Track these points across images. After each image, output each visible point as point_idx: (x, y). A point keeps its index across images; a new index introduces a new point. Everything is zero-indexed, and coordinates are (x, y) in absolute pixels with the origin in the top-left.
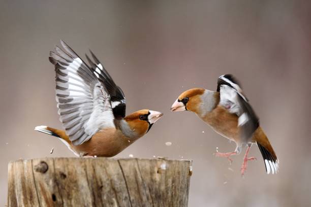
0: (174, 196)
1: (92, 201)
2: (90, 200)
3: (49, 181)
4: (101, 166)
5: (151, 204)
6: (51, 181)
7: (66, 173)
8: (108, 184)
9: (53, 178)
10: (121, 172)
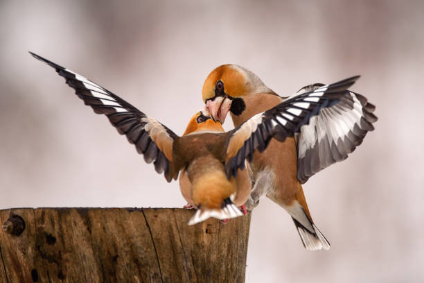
1: (100, 280)
2: (96, 279)
3: (27, 248)
4: (116, 222)
6: (30, 249)
7: (56, 234)
8: (127, 252)
9: (33, 243)
10: (147, 232)
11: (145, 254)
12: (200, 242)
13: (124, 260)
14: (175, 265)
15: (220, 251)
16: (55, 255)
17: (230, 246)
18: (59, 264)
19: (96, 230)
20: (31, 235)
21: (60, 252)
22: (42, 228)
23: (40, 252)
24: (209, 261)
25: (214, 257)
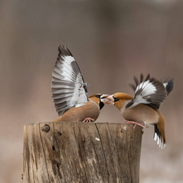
0: (132, 147)
1: (78, 150)
2: (77, 149)
5: (116, 152)
6: (52, 138)
7: (61, 132)
8: (89, 139)
12: (118, 136)
14: (109, 144)
15: (127, 140)
16: (61, 140)
19: (77, 130)
20: (52, 132)
22: (56, 129)
24: (122, 143)
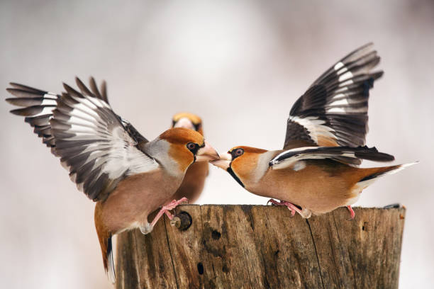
0: (384, 266)
2: (258, 272)
3: (194, 242)
4: (278, 219)
5: (351, 279)
6: (196, 243)
7: (220, 230)
8: (287, 247)
9: (200, 238)
10: (307, 228)
11: (305, 249)
12: (357, 239)
13: (285, 255)
15: (376, 248)
16: (220, 249)
17: (385, 243)
18: (224, 258)
19: (258, 226)
20: (197, 230)
21: (224, 247)
22: (208, 224)
23: (206, 246)
24: (365, 257)
25: (370, 253)
